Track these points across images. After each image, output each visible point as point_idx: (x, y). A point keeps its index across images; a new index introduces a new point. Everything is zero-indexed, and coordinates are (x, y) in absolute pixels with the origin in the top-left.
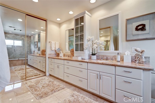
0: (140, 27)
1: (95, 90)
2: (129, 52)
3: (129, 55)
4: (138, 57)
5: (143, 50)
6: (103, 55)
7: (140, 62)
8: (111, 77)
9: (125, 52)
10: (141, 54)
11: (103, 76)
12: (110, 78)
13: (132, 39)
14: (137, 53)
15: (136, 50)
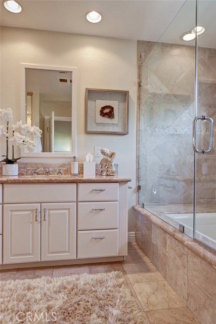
0: (107, 111)
1: (29, 254)
2: (91, 155)
3: (91, 161)
4: (106, 165)
5: (113, 151)
6: (37, 164)
7: (108, 174)
8: (69, 209)
9: (86, 155)
10: (109, 159)
11: (51, 212)
12: (67, 211)
13: (95, 130)
14: (104, 156)
15: (103, 153)
